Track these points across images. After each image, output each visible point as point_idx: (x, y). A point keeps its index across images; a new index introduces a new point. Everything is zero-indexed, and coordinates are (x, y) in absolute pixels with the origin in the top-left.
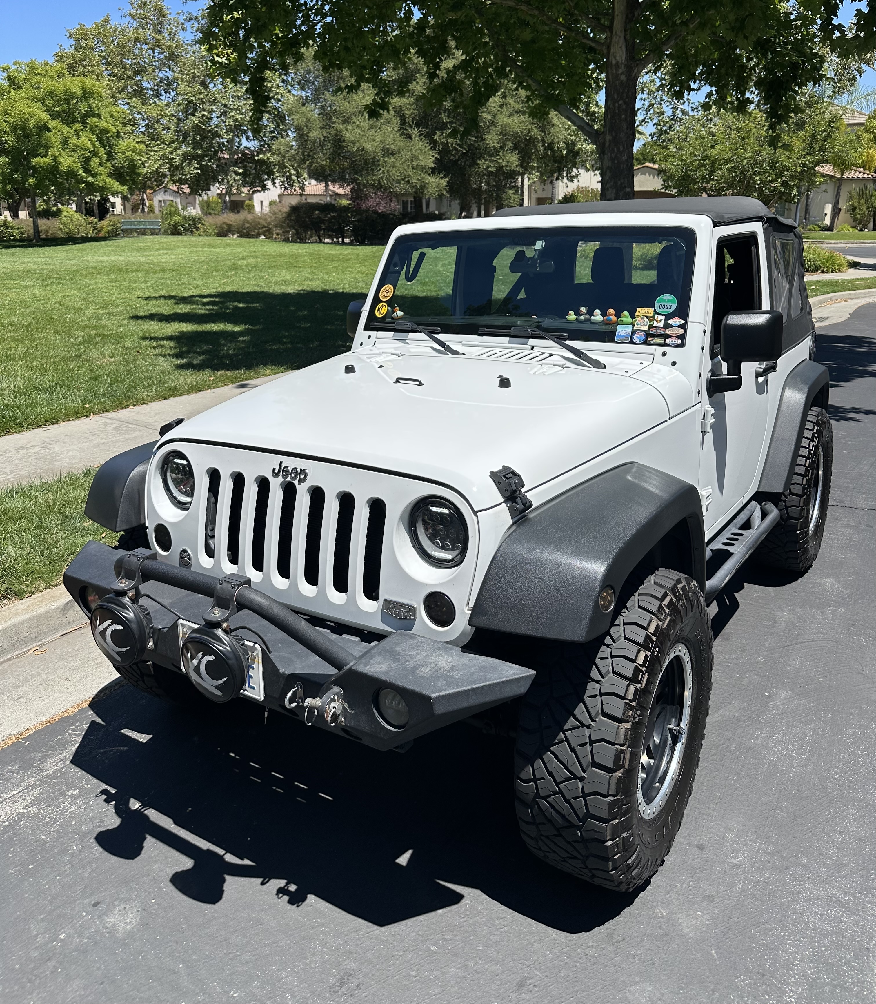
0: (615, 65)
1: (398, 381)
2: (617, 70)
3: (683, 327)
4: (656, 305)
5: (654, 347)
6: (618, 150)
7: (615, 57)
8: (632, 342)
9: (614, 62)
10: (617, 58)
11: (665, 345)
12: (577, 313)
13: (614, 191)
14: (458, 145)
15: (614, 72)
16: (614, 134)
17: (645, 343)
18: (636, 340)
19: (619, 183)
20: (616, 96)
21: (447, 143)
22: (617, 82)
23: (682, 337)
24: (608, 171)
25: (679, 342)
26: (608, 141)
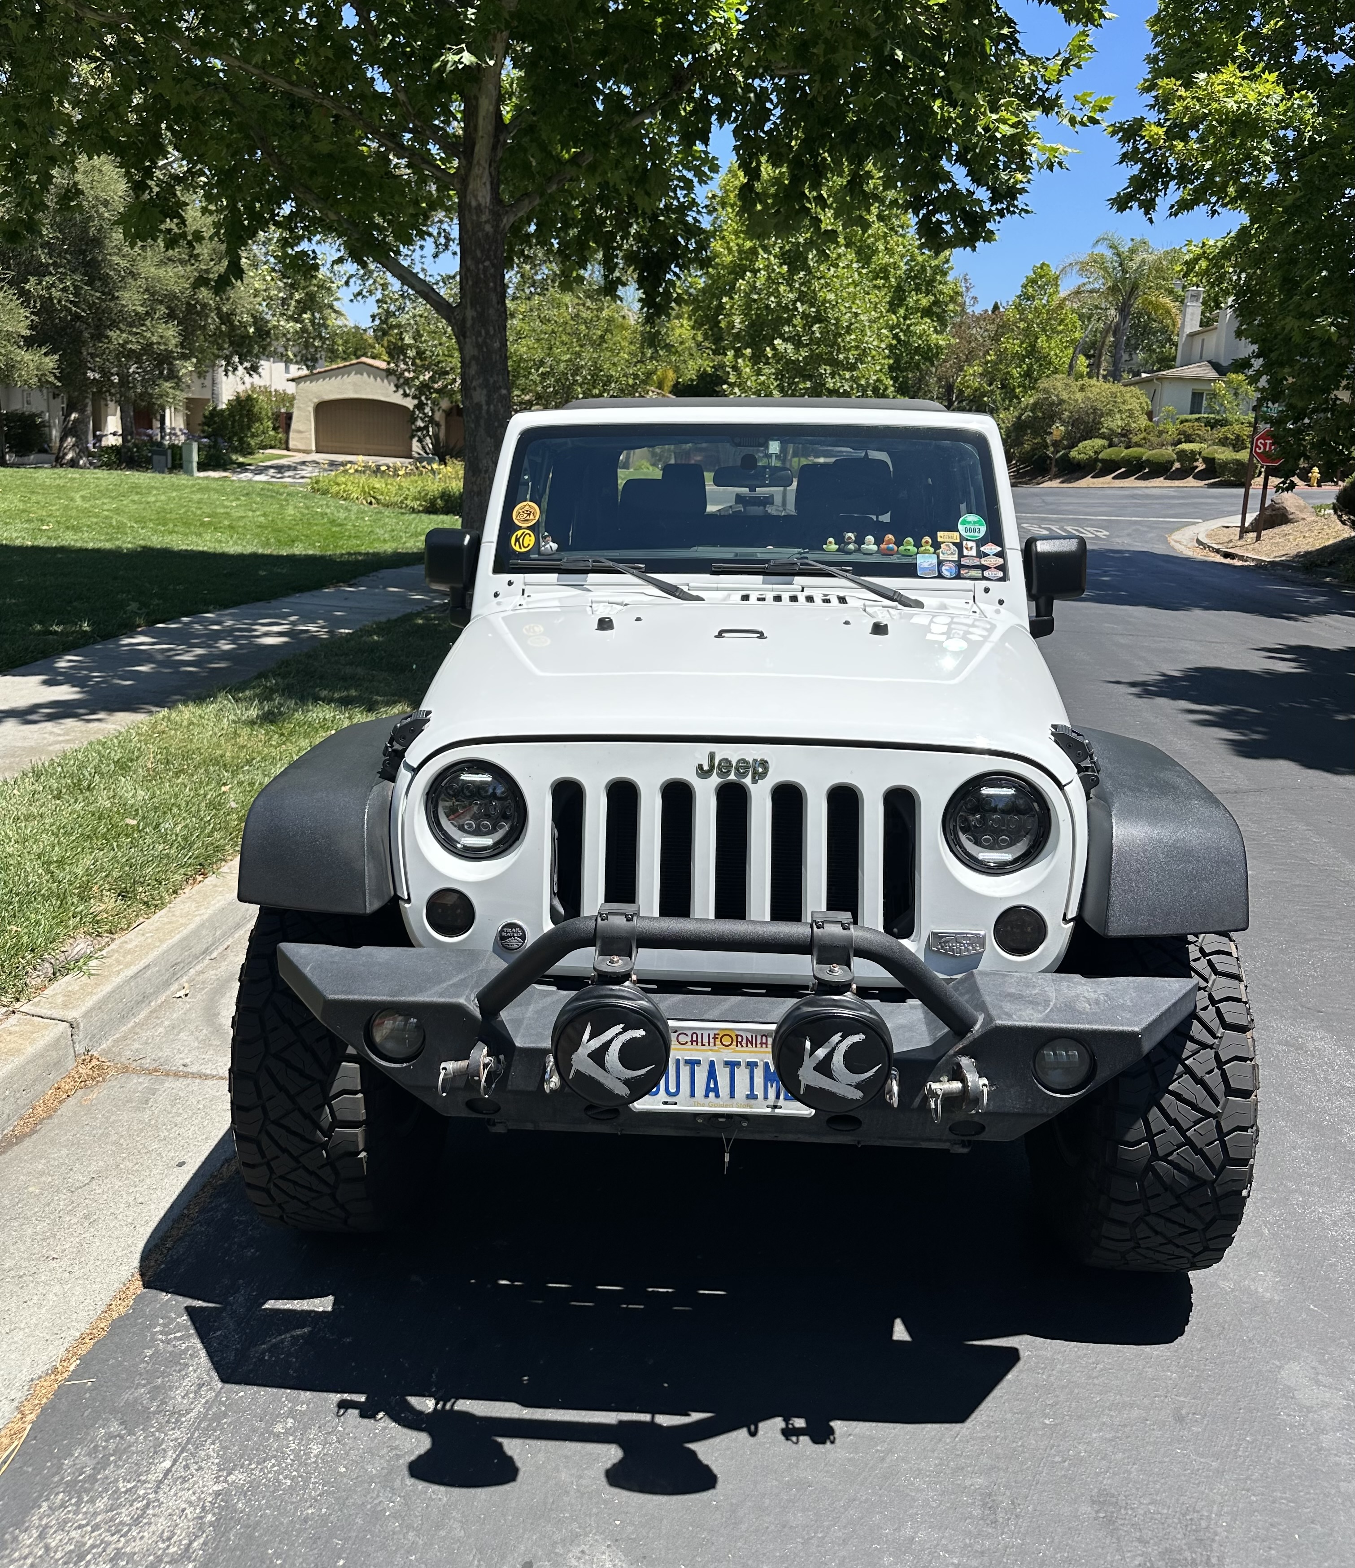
0: (476, 208)
1: (720, 634)
2: (478, 216)
3: (1001, 554)
4: (961, 527)
5: (971, 582)
6: (487, 333)
7: (476, 197)
8: (940, 576)
9: (474, 204)
10: (480, 199)
11: (984, 578)
12: (840, 541)
13: (485, 392)
14: (71, 302)
15: (475, 218)
16: (479, 309)
17: (958, 577)
18: (946, 573)
19: (491, 381)
20: (479, 254)
21: (51, 298)
22: (480, 234)
23: (1003, 568)
24: (473, 362)
25: (1001, 574)
26: (469, 318)
